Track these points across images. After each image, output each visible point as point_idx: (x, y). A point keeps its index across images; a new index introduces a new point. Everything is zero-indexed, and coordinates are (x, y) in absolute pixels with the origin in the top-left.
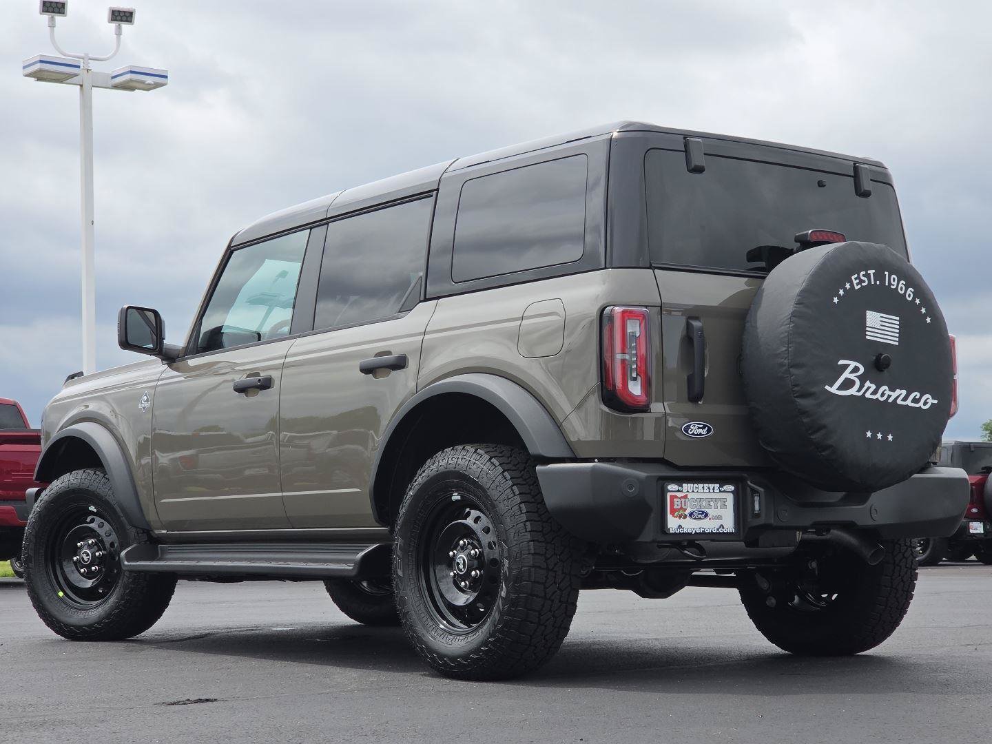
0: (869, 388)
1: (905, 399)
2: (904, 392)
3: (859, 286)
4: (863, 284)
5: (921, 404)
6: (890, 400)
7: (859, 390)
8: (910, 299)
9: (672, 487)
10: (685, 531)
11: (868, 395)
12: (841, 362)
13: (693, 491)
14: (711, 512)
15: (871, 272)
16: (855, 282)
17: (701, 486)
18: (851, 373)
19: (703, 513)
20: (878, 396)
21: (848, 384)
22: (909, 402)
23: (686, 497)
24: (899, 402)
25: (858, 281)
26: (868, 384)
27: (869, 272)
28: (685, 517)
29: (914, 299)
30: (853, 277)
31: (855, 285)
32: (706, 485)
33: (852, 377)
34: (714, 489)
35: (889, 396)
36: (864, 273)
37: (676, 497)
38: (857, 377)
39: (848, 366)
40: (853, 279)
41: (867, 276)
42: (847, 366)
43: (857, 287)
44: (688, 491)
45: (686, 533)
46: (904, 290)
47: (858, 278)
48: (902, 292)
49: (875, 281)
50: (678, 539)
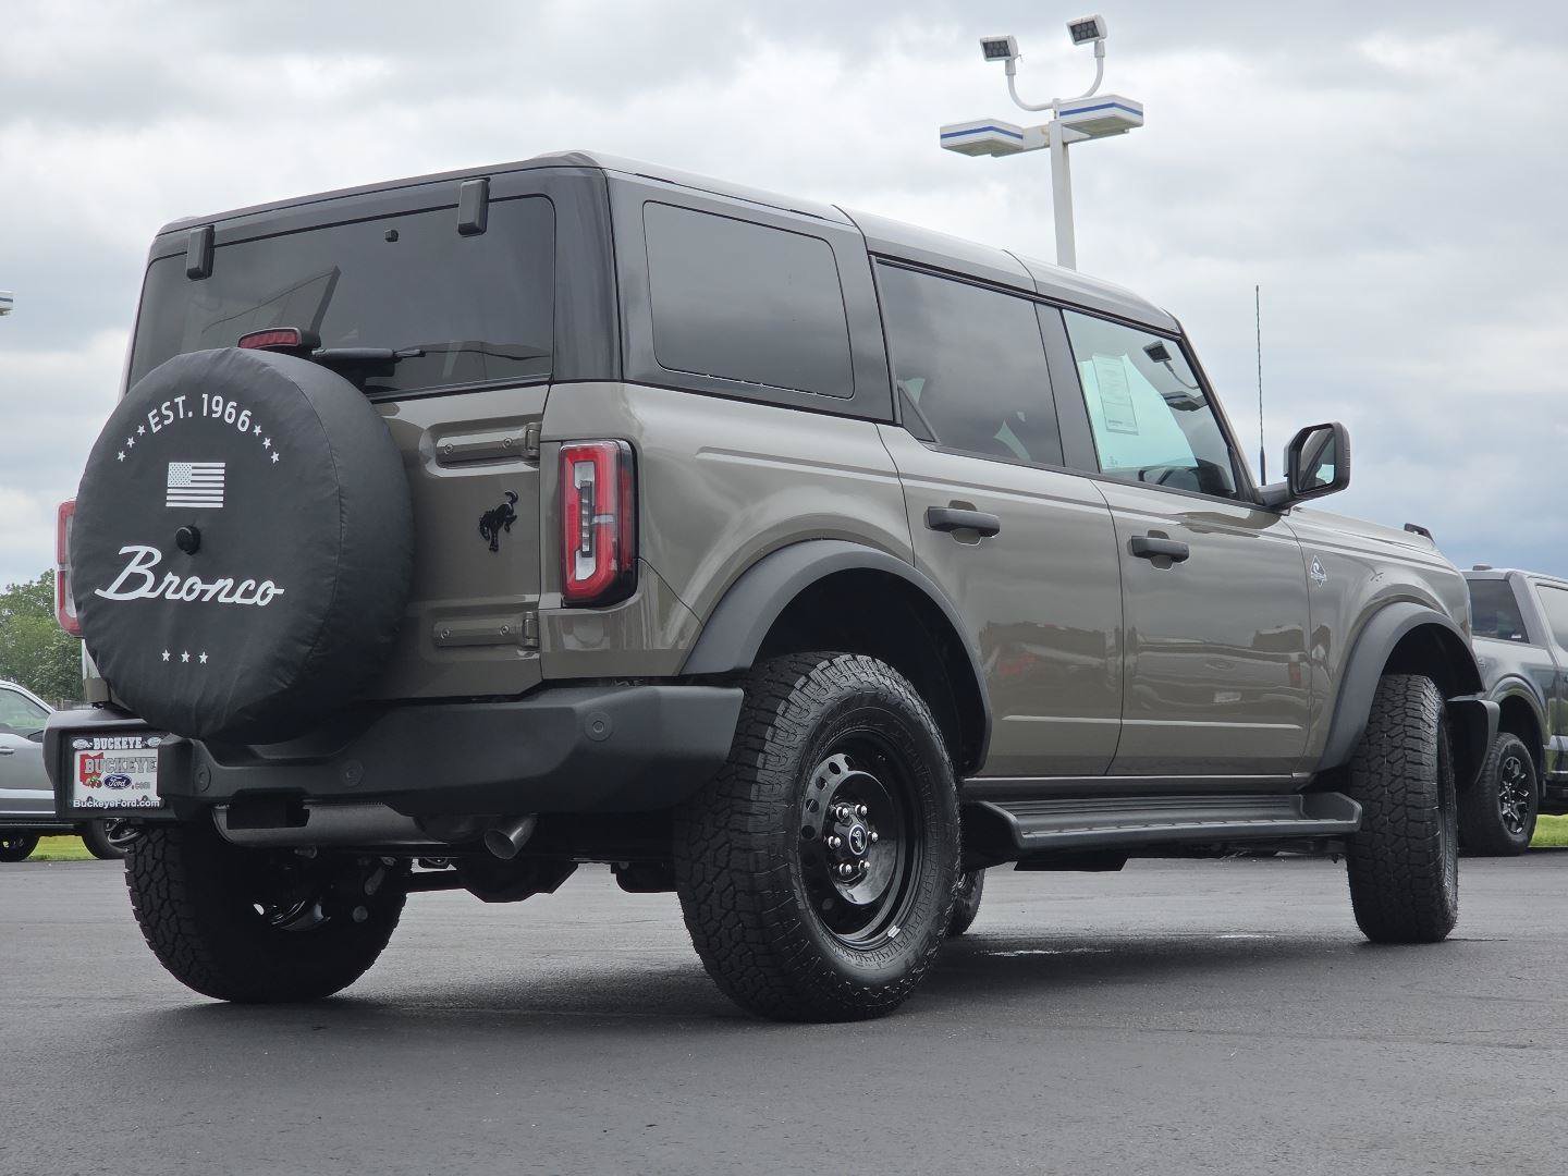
0: (171, 583)
1: (231, 593)
2: (230, 582)
3: (160, 426)
4: (166, 422)
5: (257, 599)
6: (206, 598)
7: (153, 589)
8: (244, 429)
9: (78, 743)
10: (95, 804)
11: (168, 595)
12: (125, 550)
13: (107, 749)
14: (134, 777)
15: (180, 400)
16: (152, 422)
17: (117, 740)
18: (140, 563)
19: (124, 778)
20: (183, 594)
21: (135, 581)
22: (237, 599)
23: (101, 756)
24: (222, 599)
25: (157, 419)
26: (169, 577)
27: (176, 400)
28: (99, 785)
29: (251, 427)
30: (150, 415)
31: (153, 426)
32: (125, 739)
33: (142, 570)
34: (135, 744)
35: (204, 592)
36: (168, 403)
37: (88, 757)
38: (148, 569)
39: (135, 554)
40: (151, 419)
41: (174, 407)
42: (133, 554)
43: (155, 430)
44: (101, 749)
45: (96, 808)
46: (234, 416)
47: (159, 414)
48: (230, 421)
49: (185, 413)
50: (86, 815)
